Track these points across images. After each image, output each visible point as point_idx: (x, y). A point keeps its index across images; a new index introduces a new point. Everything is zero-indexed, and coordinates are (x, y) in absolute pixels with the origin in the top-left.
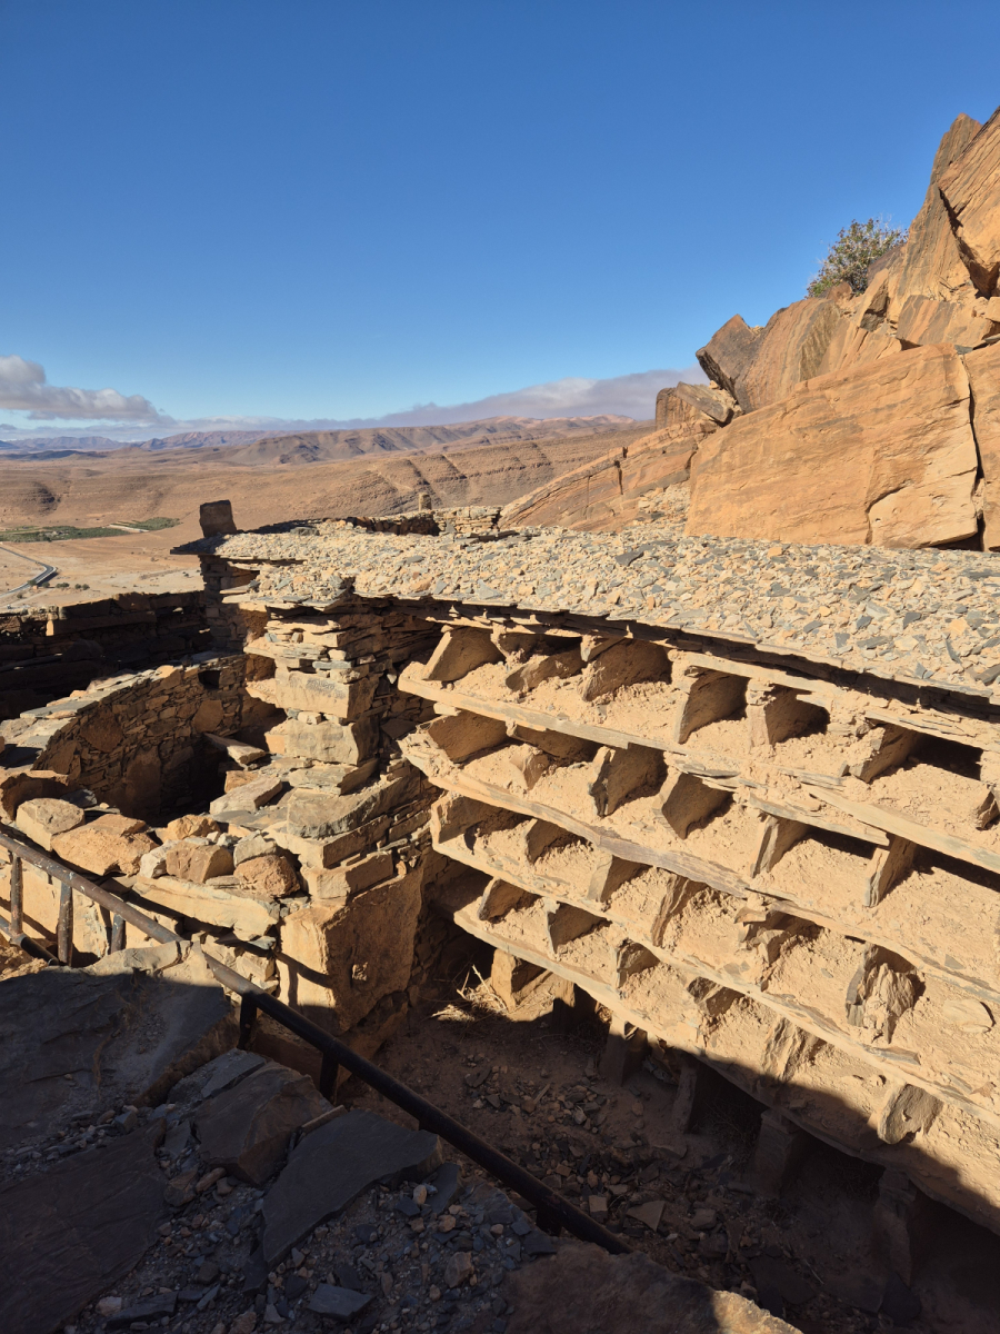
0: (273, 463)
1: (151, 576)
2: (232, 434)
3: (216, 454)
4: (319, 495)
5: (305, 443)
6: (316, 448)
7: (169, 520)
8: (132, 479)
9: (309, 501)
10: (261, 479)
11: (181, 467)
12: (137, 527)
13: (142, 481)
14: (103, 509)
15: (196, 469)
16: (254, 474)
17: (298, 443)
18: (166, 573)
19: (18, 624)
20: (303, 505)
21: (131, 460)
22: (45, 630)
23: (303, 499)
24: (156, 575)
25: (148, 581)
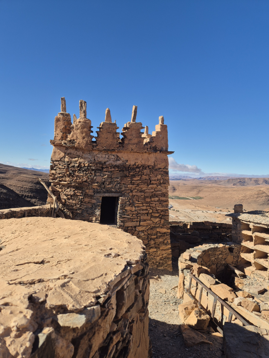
0: (231, 185)
1: (194, 211)
2: (220, 177)
3: (216, 182)
4: (243, 195)
5: (241, 180)
6: (244, 182)
7: (201, 197)
8: (194, 186)
9: (240, 197)
10: (227, 189)
11: (206, 184)
12: (193, 198)
13: (196, 187)
14: (186, 193)
15: (210, 185)
16: (225, 188)
17: (239, 180)
18: (198, 211)
19: (182, 224)
20: (238, 197)
21: (194, 182)
22: (187, 227)
23: (238, 196)
24: (195, 211)
25: (193, 212)
